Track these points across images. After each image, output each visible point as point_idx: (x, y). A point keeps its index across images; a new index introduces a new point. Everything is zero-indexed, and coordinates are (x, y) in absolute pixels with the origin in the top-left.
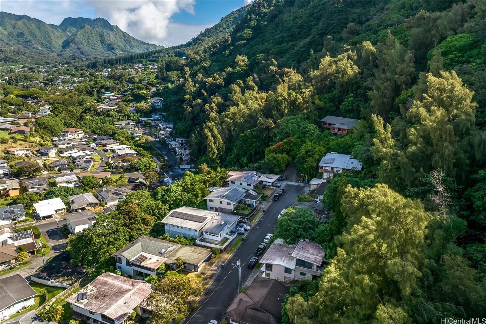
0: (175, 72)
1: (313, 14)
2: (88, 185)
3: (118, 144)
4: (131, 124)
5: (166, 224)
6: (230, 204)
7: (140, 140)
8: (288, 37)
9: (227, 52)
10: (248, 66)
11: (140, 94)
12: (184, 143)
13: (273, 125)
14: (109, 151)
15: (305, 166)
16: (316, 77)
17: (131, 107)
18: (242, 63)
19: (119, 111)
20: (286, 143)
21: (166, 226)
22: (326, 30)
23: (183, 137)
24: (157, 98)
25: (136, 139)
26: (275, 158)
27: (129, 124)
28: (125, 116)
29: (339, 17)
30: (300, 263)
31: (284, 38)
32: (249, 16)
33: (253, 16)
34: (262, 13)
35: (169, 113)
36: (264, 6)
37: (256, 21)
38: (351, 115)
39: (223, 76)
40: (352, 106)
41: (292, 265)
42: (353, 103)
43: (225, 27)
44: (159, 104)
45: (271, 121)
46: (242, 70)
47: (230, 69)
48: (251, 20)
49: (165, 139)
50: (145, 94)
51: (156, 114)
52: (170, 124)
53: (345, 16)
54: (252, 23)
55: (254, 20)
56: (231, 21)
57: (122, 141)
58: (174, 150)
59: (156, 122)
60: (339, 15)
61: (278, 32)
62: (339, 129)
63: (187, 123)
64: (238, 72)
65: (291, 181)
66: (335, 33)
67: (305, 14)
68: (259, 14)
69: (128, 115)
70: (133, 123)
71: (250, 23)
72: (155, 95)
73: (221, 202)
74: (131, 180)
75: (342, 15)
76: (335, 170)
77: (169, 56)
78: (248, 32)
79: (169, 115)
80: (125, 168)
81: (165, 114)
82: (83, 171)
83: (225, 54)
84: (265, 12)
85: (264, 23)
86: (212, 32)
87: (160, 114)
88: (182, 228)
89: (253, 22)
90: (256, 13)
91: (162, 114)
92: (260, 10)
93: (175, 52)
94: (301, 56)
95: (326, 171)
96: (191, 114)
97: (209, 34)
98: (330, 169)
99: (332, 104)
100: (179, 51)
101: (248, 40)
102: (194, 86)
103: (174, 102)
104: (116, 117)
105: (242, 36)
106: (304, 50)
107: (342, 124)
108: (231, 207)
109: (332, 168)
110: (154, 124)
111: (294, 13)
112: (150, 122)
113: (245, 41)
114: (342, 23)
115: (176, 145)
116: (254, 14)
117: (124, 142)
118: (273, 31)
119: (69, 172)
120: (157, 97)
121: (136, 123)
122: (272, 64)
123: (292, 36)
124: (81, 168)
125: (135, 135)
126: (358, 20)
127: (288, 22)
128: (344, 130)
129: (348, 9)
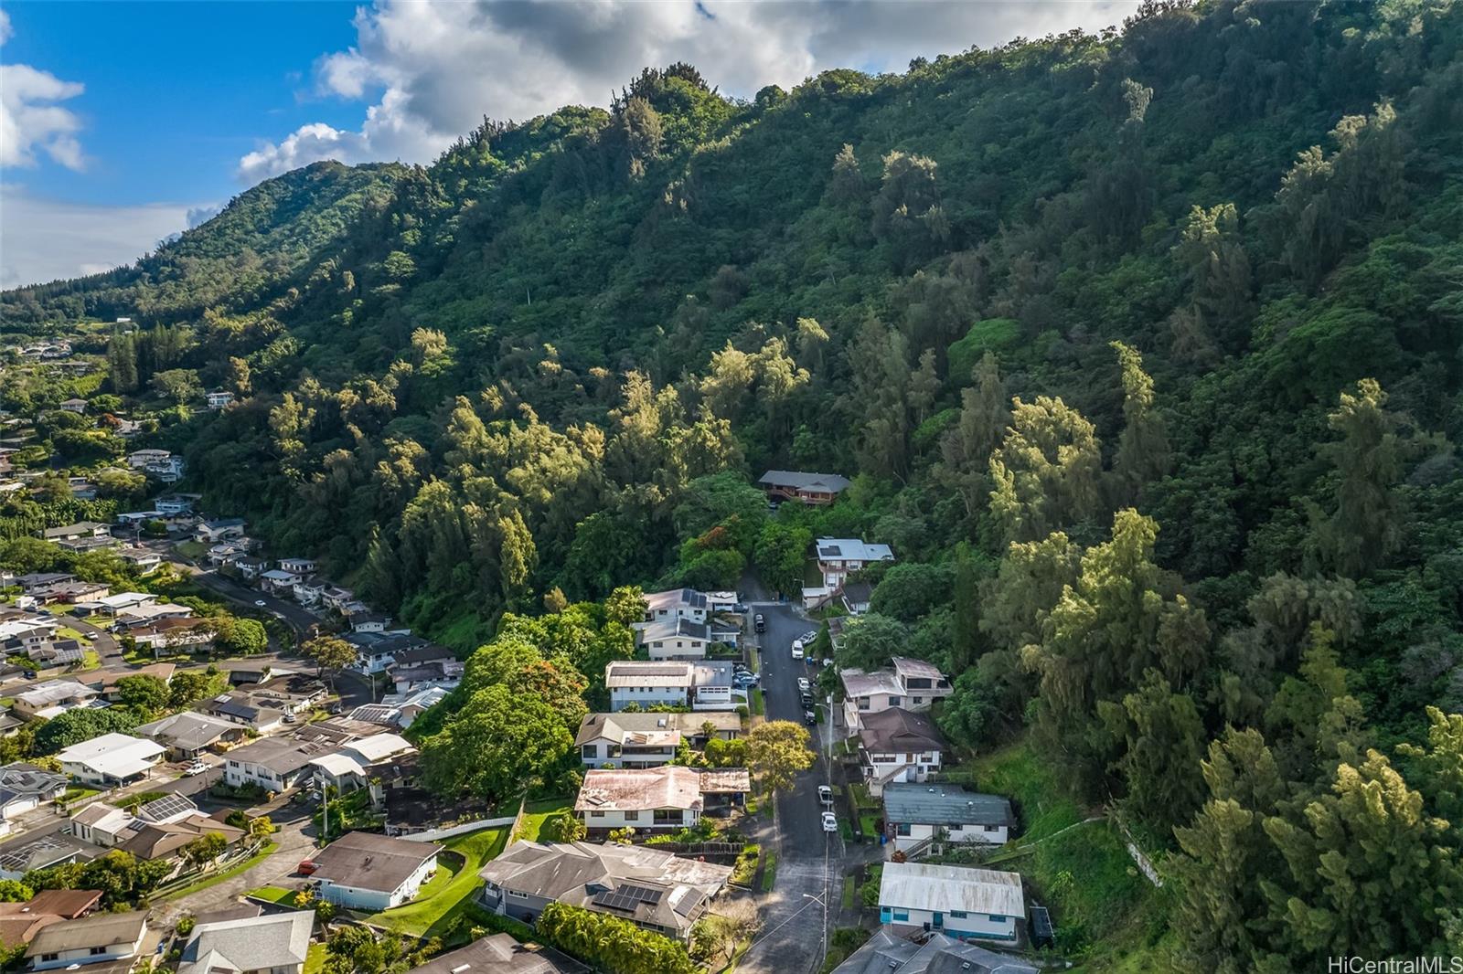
0: (180, 372)
1: (601, 230)
2: (142, 699)
3: (106, 592)
4: (96, 532)
5: (616, 689)
6: (699, 644)
7: (158, 575)
8: (547, 284)
9: (348, 314)
10: (455, 356)
11: (87, 442)
12: (310, 573)
13: (661, 498)
14: (93, 613)
15: (783, 567)
16: (714, 391)
17: (71, 486)
18: (437, 351)
19: (41, 497)
20: (729, 528)
21: (613, 694)
22: (658, 275)
23: (301, 557)
24: (152, 452)
25: (144, 574)
26: (719, 559)
27: (90, 533)
28: (66, 508)
29: (684, 247)
30: (913, 683)
31: (535, 288)
32: (396, 216)
33: (409, 218)
34: (434, 211)
35: (214, 492)
36: (436, 193)
37: (418, 233)
38: (815, 467)
39: (389, 384)
40: (816, 449)
41: (899, 690)
42: (816, 443)
43: (251, 227)
44: (173, 470)
45: (655, 489)
46: (442, 366)
47: (405, 366)
48: (402, 227)
49: (241, 565)
50: (103, 440)
51: (173, 498)
52: (235, 524)
53: (697, 245)
54: (410, 238)
55: (413, 228)
56: (267, 210)
57: (116, 583)
58: (287, 594)
59: (179, 521)
60: (684, 242)
61: (513, 270)
62: (814, 495)
63: (313, 517)
64: (433, 372)
65: (757, 600)
66: (682, 282)
67: (582, 230)
68: (424, 214)
69: (75, 508)
70: (102, 531)
71: (403, 238)
72: (139, 442)
73: (679, 645)
74: (238, 677)
75: (691, 242)
76: (848, 564)
77: (68, 316)
78: (400, 261)
79: (215, 499)
80: (193, 650)
81: (199, 497)
82: (66, 672)
83: (343, 320)
84: (440, 209)
85: (445, 237)
86: (209, 240)
87: (185, 499)
88: (651, 689)
89: (409, 233)
90: (416, 210)
91: (191, 499)
92: (426, 201)
93: (88, 302)
94: (610, 336)
95: (833, 569)
96: (323, 492)
97: (197, 248)
98: (839, 565)
99: (763, 447)
100: (99, 299)
101: (409, 283)
102: (303, 414)
103: (238, 462)
104: (35, 514)
105: (385, 270)
106: (615, 323)
107: (817, 484)
108: (701, 651)
109: (844, 563)
110: (175, 528)
111: (547, 223)
112: (164, 521)
113: (397, 286)
114: (692, 259)
115: (288, 580)
116: (409, 211)
117: (123, 583)
118: (496, 265)
119: (25, 681)
120: (147, 448)
121: (112, 529)
122: (546, 356)
123: (556, 282)
124: (58, 665)
125: (140, 563)
126: (728, 256)
127: (536, 246)
128: (825, 495)
129: (702, 228)
